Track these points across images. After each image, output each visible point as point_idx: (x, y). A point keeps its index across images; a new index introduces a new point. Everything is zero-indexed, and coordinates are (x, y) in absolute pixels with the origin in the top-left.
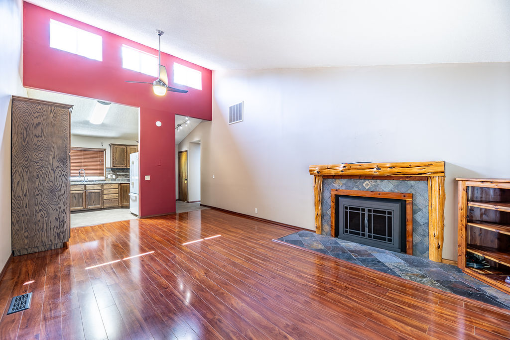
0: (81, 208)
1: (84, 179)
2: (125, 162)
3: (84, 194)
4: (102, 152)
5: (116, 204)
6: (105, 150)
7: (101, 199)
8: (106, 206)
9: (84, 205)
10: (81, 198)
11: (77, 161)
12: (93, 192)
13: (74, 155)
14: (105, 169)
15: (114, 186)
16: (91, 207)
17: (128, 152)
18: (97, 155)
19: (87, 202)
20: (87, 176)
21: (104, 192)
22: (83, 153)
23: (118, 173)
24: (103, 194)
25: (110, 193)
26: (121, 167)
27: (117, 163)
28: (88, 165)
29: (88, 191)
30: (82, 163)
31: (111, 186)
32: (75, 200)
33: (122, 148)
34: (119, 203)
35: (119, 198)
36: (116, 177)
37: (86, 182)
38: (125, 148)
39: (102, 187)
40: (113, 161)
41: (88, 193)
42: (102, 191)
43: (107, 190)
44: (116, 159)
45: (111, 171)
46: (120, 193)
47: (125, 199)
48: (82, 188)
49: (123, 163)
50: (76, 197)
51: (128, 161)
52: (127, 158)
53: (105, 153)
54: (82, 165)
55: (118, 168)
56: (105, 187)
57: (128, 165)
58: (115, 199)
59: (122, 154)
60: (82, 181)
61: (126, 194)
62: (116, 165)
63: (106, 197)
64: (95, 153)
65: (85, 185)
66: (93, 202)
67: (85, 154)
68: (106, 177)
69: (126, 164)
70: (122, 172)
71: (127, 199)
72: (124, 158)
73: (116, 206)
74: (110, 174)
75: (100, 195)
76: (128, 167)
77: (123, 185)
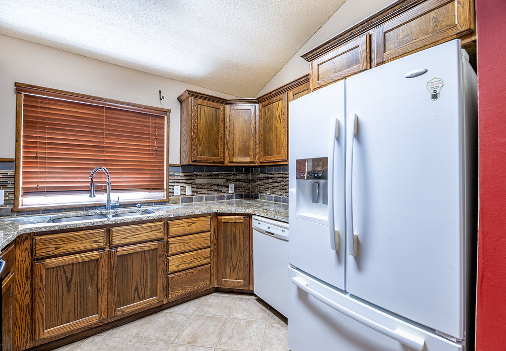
1: (109, 201)
2: (221, 150)
3: (103, 263)
4: (161, 115)
5: (203, 285)
6: (167, 112)
7: (160, 273)
8: (174, 295)
9: (103, 305)
10: (94, 279)
11: (86, 140)
12: (137, 250)
13: (76, 122)
14: (168, 169)
15: (198, 224)
16: (127, 311)
17: (227, 120)
18: (148, 127)
19: (116, 292)
20: (115, 189)
21: (170, 246)
22: (107, 117)
23: (198, 181)
24: (167, 254)
25: (186, 248)
26: (210, 163)
27: (202, 152)
28: (121, 156)
29: (119, 249)
30: (102, 147)
31: (193, 223)
32: (69, 291)
33: (213, 106)
34: (211, 279)
35: (212, 262)
36: (193, 192)
37: (113, 211)
38: (222, 108)
39: (164, 229)
40: (192, 145)
41: (118, 256)
42: (164, 245)
43: (179, 238)
44: (200, 138)
45: (182, 175)
46: (215, 244)
47: (231, 266)
48: (96, 242)
49: (216, 151)
50: (73, 280)
51: (228, 146)
52: (226, 138)
53: (168, 122)
54: (104, 156)
55: (205, 164)
56: (173, 230)
57: (227, 159)
58: (202, 267)
59: (214, 125)
60: (100, 206)
61: (235, 250)
62: (199, 157)
63: (177, 263)
64: (143, 118)
65: (108, 229)
66: (137, 289)
67: (111, 121)
68: (170, 193)
69: (222, 155)
70: (208, 177)
71: (236, 267)
72: (219, 138)
73: (204, 288)
74: (180, 184)
75: (160, 260)
76: (227, 164)
77: (224, 221)
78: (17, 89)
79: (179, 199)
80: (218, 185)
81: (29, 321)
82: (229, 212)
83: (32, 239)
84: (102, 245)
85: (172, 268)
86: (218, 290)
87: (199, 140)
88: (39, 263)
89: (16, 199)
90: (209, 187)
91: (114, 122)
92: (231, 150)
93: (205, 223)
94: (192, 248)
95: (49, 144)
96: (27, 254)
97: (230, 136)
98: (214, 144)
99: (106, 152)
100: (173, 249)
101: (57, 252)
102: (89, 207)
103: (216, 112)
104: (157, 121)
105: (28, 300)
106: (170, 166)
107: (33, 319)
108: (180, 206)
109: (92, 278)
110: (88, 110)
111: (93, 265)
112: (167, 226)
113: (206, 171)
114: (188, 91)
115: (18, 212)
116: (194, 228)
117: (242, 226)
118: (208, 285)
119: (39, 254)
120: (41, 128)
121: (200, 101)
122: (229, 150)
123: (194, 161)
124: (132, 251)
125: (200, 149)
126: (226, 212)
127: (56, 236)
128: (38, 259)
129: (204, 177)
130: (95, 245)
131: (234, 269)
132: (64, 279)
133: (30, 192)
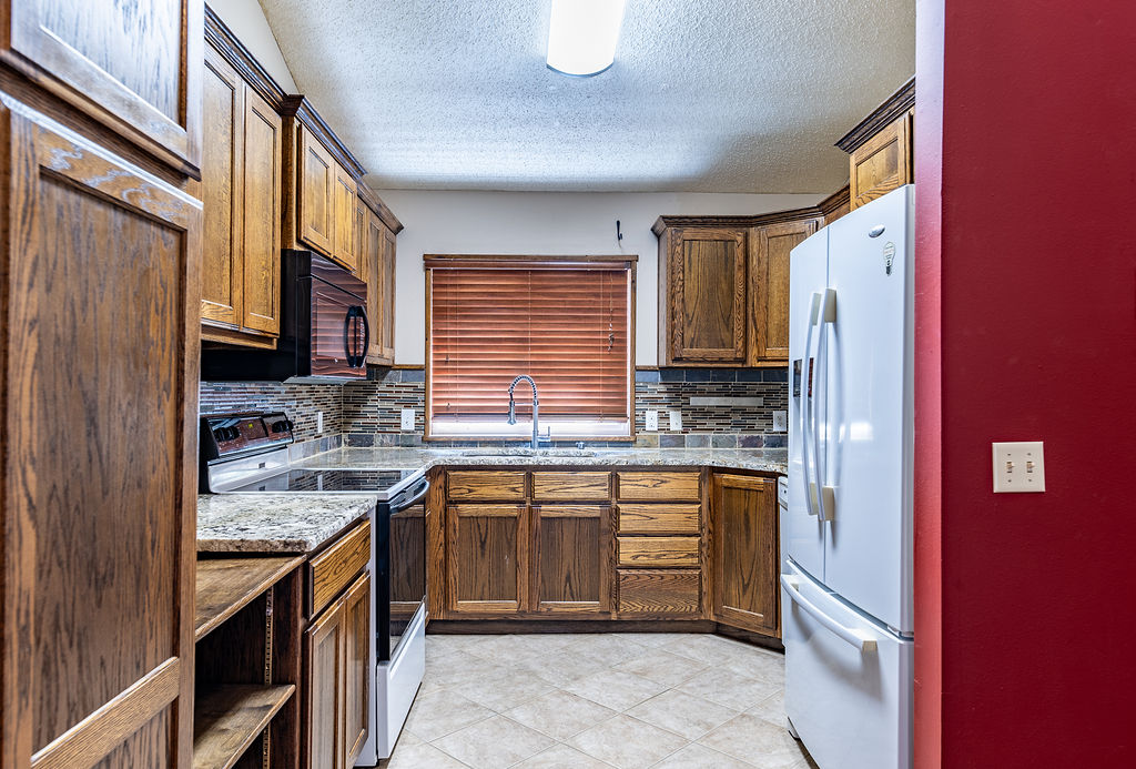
0: (510, 606)
1: (535, 431)
2: (739, 332)
3: (523, 524)
4: (618, 270)
5: (684, 606)
6: (632, 261)
7: (605, 563)
8: (631, 607)
9: (524, 591)
10: (513, 546)
11: (504, 330)
12: (568, 514)
13: (491, 302)
14: (633, 376)
15: (673, 484)
16: (555, 609)
17: (754, 262)
18: (597, 295)
19: (540, 575)
20: (547, 414)
21: (622, 518)
22: (533, 287)
23: (695, 401)
24: (614, 531)
25: (651, 527)
26: (711, 362)
27: (693, 340)
28: (554, 354)
29: (543, 507)
30: (526, 340)
31: (662, 482)
32: (483, 554)
33: (718, 238)
34: (700, 600)
35: (704, 568)
36: (685, 424)
37: (541, 450)
38: (740, 239)
39: (611, 485)
40: (673, 327)
41: (542, 518)
42: (611, 515)
43: (638, 506)
44: (690, 312)
45: (662, 388)
46: (710, 532)
47: (740, 580)
48: (514, 490)
49: (725, 335)
50: (488, 541)
51: (755, 322)
52: (750, 304)
53: (634, 282)
54: (530, 355)
55: (700, 365)
56: (627, 490)
57: (753, 352)
58: (683, 572)
59: (722, 278)
60: (524, 442)
61: (747, 548)
62: (687, 352)
63: (633, 552)
64: (589, 281)
65: (529, 472)
66: (568, 579)
67: (539, 294)
68: (638, 425)
69: (740, 344)
70: (718, 394)
71: (748, 584)
72: (732, 307)
73: (686, 614)
74: (658, 407)
75: (605, 540)
76: (753, 362)
77: (725, 484)
78: (426, 265)
79: (655, 437)
80: (743, 411)
81: (443, 584)
82: (735, 466)
83: (446, 474)
84: (521, 495)
85: (625, 558)
86: (719, 630)
87: (687, 315)
88: (452, 508)
89: (426, 423)
90: (723, 415)
91: (544, 294)
92: (762, 331)
93: (686, 486)
94: (661, 528)
95: (461, 340)
96: (440, 493)
97: (758, 298)
98: (721, 320)
99: (533, 348)
100: (626, 523)
101: (470, 496)
102: (509, 442)
103: (726, 248)
104: (613, 281)
105: (441, 556)
106: (637, 369)
107: (446, 581)
108: (658, 450)
109: (509, 543)
110: (508, 279)
111: (510, 523)
112: (615, 482)
113: (714, 379)
114: (664, 218)
115: (429, 442)
116: (665, 491)
117: (761, 497)
118: (693, 610)
119: (453, 494)
120: (453, 317)
121: (688, 233)
122: (757, 331)
123: (676, 360)
124: (562, 515)
125: (689, 334)
126: (729, 465)
127: (469, 473)
128: (451, 502)
129: (711, 394)
130: (513, 495)
131: (745, 587)
132: (478, 536)
133: (441, 413)
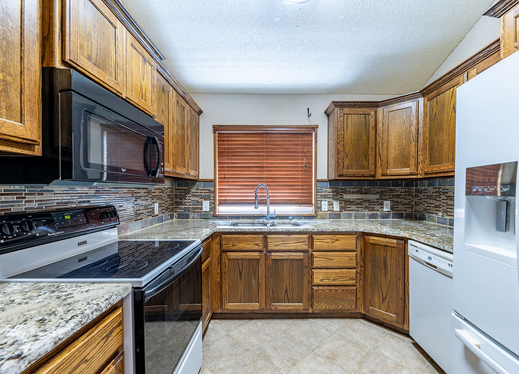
0: (255, 306)
1: (268, 212)
2: (372, 162)
3: (262, 263)
4: (308, 132)
5: (348, 306)
6: (315, 128)
7: (306, 283)
8: (319, 306)
9: (262, 298)
10: (256, 272)
11: (253, 162)
12: (286, 258)
13: (246, 148)
14: (316, 186)
15: (342, 241)
16: (279, 308)
17: (380, 125)
18: (298, 145)
19: (271, 289)
20: (273, 203)
21: (315, 259)
22: (266, 141)
23: (346, 197)
24: (311, 266)
25: (330, 264)
26: (358, 177)
27: (348, 165)
28: (277, 174)
29: (273, 254)
30: (263, 167)
31: (337, 240)
32: (241, 279)
33: (361, 113)
34: (356, 302)
35: (358, 285)
36: (341, 208)
37: (271, 221)
38: (373, 113)
39: (309, 242)
40: (338, 159)
41: (272, 260)
42: (309, 258)
43: (323, 253)
44: (347, 151)
45: (330, 190)
46: (361, 266)
47: (381, 295)
48: (257, 245)
49: (365, 163)
50: (243, 272)
51: (380, 156)
52: (377, 147)
53: (316, 138)
54: (265, 174)
55: (352, 178)
56: (317, 244)
57: (379, 172)
58: (347, 288)
59: (364, 134)
60: (262, 217)
61: (385, 277)
62: (345, 171)
63: (321, 277)
64: (294, 138)
65: (265, 235)
66: (286, 291)
67: (269, 144)
68: (318, 208)
69: (373, 167)
70: (357, 192)
71: (386, 297)
72: (368, 148)
73: (349, 310)
74: (328, 199)
75: (305, 271)
76: (379, 177)
77: (372, 242)
78: (214, 130)
79: (327, 214)
80: (369, 201)
81: (219, 294)
82: (378, 232)
83: (221, 236)
84: (261, 248)
85: (316, 281)
86: (365, 317)
87: (346, 153)
88: (224, 254)
89: (215, 208)
90: (359, 204)
91: (272, 145)
92: (385, 161)
93: (351, 242)
94: (336, 265)
95: (232, 167)
96: (218, 246)
97: (383, 144)
98: (363, 155)
99: (267, 171)
100: (317, 262)
101: (234, 248)
102: (255, 217)
103: (365, 118)
104: (306, 138)
105: (219, 280)
106: (318, 181)
107: (221, 293)
108: (327, 221)
109: (254, 272)
110: (254, 137)
111: (255, 263)
112: (311, 240)
113: (355, 185)
114: (334, 102)
115: (216, 217)
116: (338, 245)
117: (395, 251)
118: (353, 308)
119: (225, 247)
120: (227, 156)
121: (346, 110)
122: (382, 161)
123: (340, 176)
124: (282, 258)
125: (347, 162)
126: (374, 232)
127: (233, 236)
128: (223, 251)
129: (353, 193)
130: (256, 248)
131: (384, 299)
132: (238, 269)
133: (222, 203)
